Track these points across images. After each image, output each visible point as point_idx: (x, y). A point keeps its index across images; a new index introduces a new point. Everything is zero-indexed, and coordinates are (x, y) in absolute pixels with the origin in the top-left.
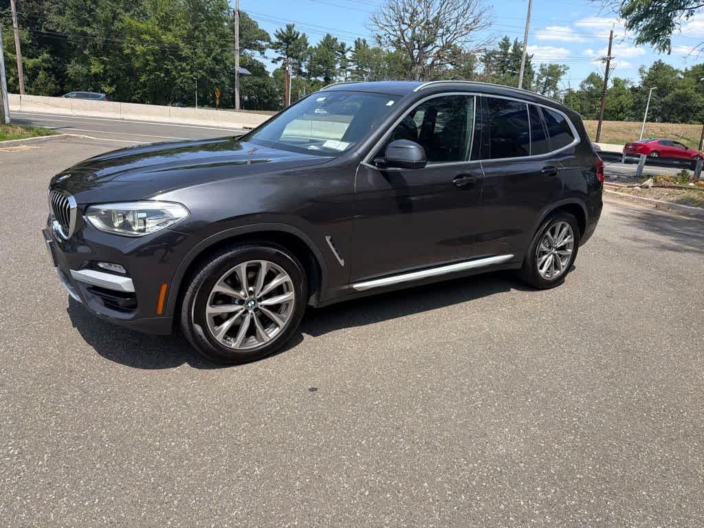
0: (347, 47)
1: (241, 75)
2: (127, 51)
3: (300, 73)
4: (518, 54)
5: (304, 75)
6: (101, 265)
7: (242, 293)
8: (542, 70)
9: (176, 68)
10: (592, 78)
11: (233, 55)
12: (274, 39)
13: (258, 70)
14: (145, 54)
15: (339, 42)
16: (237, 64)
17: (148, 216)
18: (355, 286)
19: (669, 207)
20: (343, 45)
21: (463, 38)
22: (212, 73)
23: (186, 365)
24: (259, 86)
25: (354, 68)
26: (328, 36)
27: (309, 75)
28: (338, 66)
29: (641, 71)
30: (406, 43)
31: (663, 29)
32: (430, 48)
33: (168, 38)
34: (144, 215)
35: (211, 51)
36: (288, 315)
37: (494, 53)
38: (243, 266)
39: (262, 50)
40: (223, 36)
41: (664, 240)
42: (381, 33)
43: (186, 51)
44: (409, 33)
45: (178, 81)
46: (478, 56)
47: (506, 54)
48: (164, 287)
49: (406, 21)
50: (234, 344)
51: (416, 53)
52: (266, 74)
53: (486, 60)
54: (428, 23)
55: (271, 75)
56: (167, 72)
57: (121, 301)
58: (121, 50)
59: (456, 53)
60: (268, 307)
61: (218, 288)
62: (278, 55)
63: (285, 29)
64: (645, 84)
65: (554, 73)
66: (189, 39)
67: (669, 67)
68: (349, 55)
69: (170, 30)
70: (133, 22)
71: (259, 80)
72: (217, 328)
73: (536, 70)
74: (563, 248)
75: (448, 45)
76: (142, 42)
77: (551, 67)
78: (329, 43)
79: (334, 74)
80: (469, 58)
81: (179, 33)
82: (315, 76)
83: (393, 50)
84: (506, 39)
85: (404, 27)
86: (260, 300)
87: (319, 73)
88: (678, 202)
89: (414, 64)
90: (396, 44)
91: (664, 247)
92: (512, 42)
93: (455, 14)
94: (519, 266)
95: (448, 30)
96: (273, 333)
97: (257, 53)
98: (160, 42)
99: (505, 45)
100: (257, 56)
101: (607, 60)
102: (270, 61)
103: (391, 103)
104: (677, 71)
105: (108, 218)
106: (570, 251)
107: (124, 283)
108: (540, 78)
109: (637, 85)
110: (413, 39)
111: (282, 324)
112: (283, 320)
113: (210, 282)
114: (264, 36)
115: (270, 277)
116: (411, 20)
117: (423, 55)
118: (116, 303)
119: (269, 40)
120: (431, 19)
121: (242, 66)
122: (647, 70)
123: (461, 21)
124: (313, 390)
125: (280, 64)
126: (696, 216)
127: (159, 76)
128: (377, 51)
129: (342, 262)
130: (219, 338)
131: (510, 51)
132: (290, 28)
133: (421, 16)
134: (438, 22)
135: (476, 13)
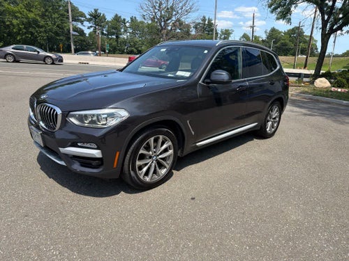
0: (127, 20)
1: (74, 35)
2: (8, 23)
3: (103, 34)
4: (210, 24)
5: (105, 35)
6: (79, 144)
7: (151, 153)
8: (222, 32)
9: (37, 32)
10: (245, 36)
11: (69, 25)
12: (88, 17)
13: (81, 32)
14: (18, 25)
15: (122, 18)
16: (71, 30)
17: (108, 116)
18: (197, 144)
19: (297, 95)
20: (124, 20)
21: (185, 17)
22: (57, 34)
23: (122, 192)
24: (81, 40)
25: (131, 31)
26: (116, 15)
27: (108, 35)
28: (122, 30)
29: (266, 32)
30: (158, 19)
31: (287, 13)
32: (169, 21)
33: (31, 15)
34: (106, 116)
35: (55, 22)
36: (170, 161)
37: (199, 23)
38: (152, 139)
39: (82, 22)
40: (62, 15)
41: (304, 111)
42: (145, 14)
43: (42, 23)
44: (159, 14)
45: (39, 38)
46: (192, 25)
47: (205, 24)
48: (118, 153)
49: (157, 8)
50: (148, 179)
51: (163, 24)
52: (85, 34)
53: (196, 27)
54: (168, 9)
55: (87, 35)
56: (32, 34)
57: (94, 163)
58: (4, 22)
59: (181, 24)
60: (161, 159)
61: (141, 151)
62: (91, 25)
63: (93, 11)
64: (268, 38)
65: (227, 33)
66: (43, 16)
67: (278, 30)
68: (127, 25)
69: (32, 12)
70: (9, 7)
71: (82, 38)
72: (140, 172)
73: (219, 32)
74: (275, 118)
75: (178, 20)
76: (16, 18)
77: (226, 30)
78: (117, 18)
79: (121, 34)
80: (188, 26)
81: (37, 13)
82: (111, 35)
83: (150, 22)
84: (204, 17)
85: (156, 11)
86: (158, 156)
87: (113, 34)
88: (301, 93)
89: (162, 29)
90: (153, 20)
91: (305, 115)
92: (207, 18)
93: (181, 5)
94: (259, 128)
95: (178, 12)
96: (163, 172)
97: (80, 24)
98: (27, 18)
99: (204, 20)
100: (79, 25)
101: (253, 27)
102: (87, 28)
103: (206, 52)
104: (281, 32)
105: (81, 118)
106: (277, 119)
107: (96, 153)
108: (221, 36)
109: (264, 39)
110: (161, 17)
111: (168, 167)
112: (168, 164)
113: (138, 149)
114: (83, 15)
115: (163, 143)
116: (159, 7)
117: (166, 25)
118: (91, 164)
119: (85, 17)
120: (169, 7)
121: (74, 30)
122: (268, 32)
123: (184, 8)
124: (193, 199)
125: (92, 29)
126: (310, 99)
127: (28, 37)
128: (142, 23)
129: (193, 133)
130: (141, 177)
131: (206, 23)
132: (96, 11)
133: (164, 6)
134: (172, 8)
135: (191, 4)
